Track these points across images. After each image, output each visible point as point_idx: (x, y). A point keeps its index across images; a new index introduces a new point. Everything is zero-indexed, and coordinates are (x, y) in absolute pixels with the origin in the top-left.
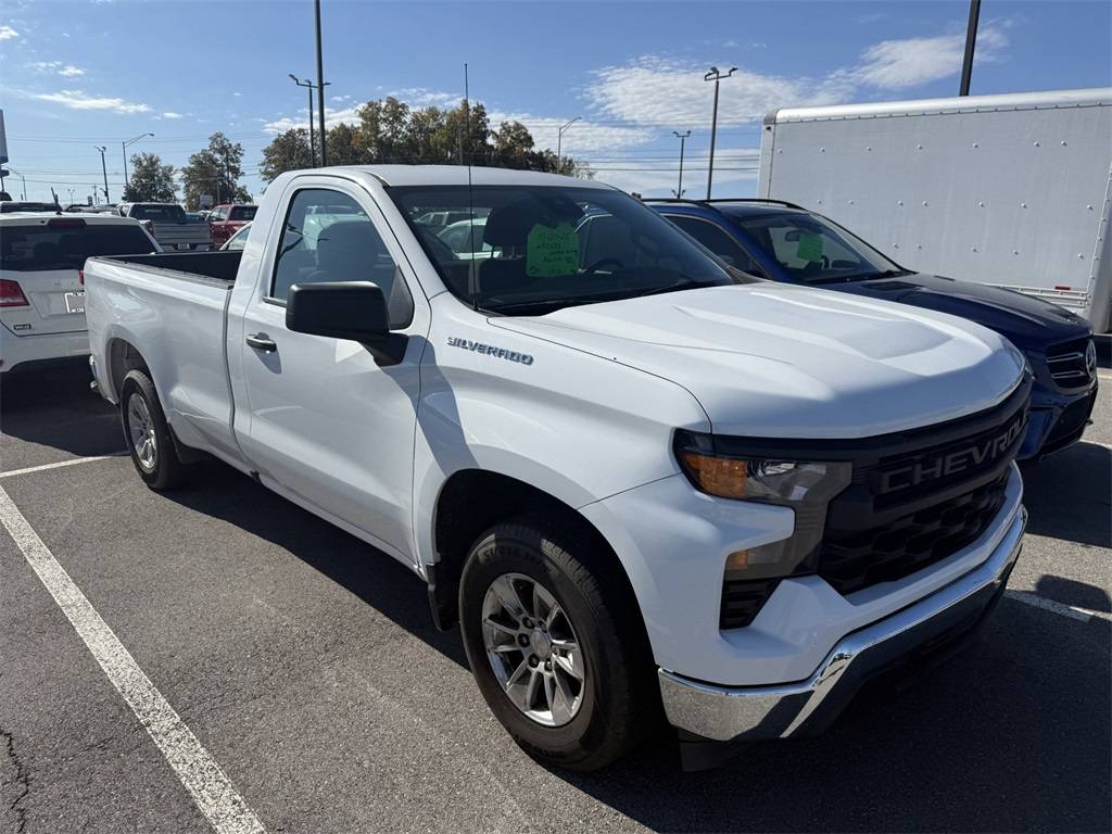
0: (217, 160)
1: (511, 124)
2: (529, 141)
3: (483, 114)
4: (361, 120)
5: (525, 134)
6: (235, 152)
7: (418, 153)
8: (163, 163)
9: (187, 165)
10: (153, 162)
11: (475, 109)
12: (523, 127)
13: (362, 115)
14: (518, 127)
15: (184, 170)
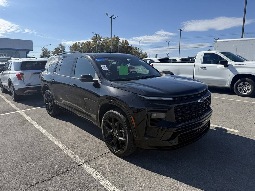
0: (60, 49)
1: (124, 40)
2: (128, 43)
3: (118, 38)
4: (92, 40)
5: (127, 42)
6: (64, 47)
7: (105, 47)
8: (48, 50)
9: (53, 50)
10: (46, 50)
11: (116, 37)
12: (127, 41)
13: (92, 39)
14: (126, 41)
15: (52, 52)
